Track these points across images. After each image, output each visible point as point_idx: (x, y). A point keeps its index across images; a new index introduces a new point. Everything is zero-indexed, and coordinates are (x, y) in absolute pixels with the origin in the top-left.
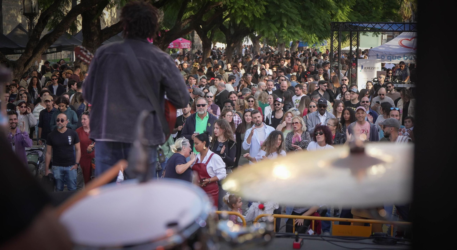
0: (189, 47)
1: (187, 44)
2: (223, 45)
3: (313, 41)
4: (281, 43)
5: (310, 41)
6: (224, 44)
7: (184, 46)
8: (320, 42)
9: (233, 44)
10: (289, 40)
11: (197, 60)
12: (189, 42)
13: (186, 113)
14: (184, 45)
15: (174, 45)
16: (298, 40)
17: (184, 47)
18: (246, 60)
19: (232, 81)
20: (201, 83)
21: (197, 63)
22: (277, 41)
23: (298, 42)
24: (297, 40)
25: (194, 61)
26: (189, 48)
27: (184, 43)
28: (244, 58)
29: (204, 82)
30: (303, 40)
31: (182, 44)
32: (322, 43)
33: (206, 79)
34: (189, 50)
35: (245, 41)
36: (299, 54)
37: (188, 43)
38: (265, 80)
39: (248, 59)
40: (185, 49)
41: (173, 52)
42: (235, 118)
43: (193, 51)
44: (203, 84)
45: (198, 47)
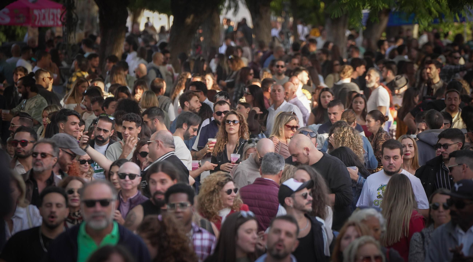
0: (60, 23)
1: (53, 14)
2: (160, 19)
3: (433, 9)
4: (336, 16)
5: (424, 11)
6: (164, 16)
7: (44, 18)
8: (455, 13)
9: (192, 16)
10: (359, 6)
11: (84, 62)
12: (57, 8)
13: (54, 223)
14: (42, 17)
15: (12, 15)
16: (387, 6)
17: (43, 23)
18: (231, 66)
19: (185, 127)
20: (97, 135)
21: (84, 71)
22: (325, 8)
23: (388, 12)
24: (384, 8)
25: (73, 66)
26: (57, 25)
27: (43, 11)
28: (225, 59)
29: (105, 131)
30: (401, 7)
31: (36, 12)
32: (460, 16)
33: (110, 121)
34: (59, 31)
35: (229, 8)
36: (388, 48)
37: (55, 11)
38: (289, 126)
39: (237, 62)
40: (46, 28)
41: (7, 38)
42: (202, 239)
43: (72, 35)
44: (100, 137)
45: (86, 23)
